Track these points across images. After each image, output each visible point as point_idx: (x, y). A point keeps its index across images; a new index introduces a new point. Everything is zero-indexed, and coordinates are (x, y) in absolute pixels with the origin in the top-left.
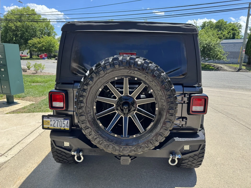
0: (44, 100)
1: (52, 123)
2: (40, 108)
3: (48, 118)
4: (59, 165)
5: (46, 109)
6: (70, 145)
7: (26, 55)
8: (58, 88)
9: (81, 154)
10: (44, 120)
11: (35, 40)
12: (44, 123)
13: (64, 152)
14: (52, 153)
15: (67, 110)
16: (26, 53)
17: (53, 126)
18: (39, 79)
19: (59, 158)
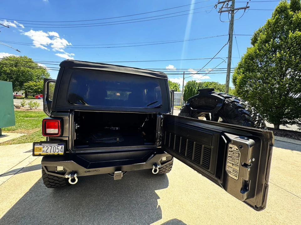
0: (37, 132)
1: (45, 149)
2: (33, 139)
3: (41, 145)
4: (51, 190)
5: (39, 139)
6: (64, 169)
7: (21, 95)
8: (53, 116)
9: (75, 176)
10: (35, 147)
11: (31, 83)
12: (35, 150)
13: (57, 177)
14: (43, 179)
15: (62, 136)
16: (21, 93)
17: (46, 152)
18: (33, 114)
19: (51, 184)
